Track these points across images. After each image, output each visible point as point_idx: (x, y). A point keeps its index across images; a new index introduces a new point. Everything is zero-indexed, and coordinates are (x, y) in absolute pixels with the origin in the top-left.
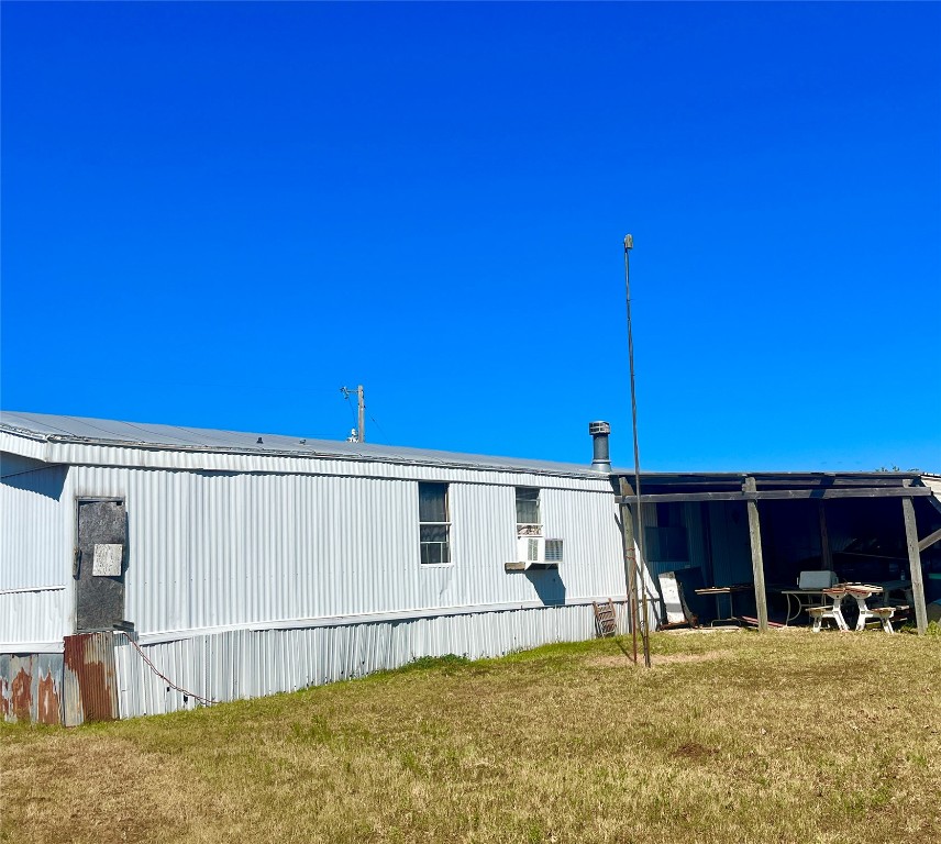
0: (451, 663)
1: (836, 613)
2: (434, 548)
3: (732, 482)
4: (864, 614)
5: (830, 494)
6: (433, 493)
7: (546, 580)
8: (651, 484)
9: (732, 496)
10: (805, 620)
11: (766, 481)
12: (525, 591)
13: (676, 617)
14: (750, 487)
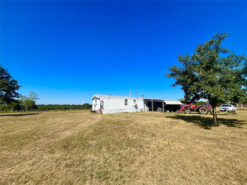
0: (127, 112)
1: (158, 111)
2: (126, 104)
3: (151, 100)
4: (160, 111)
5: (158, 101)
6: (126, 100)
7: (136, 107)
8: (145, 100)
9: (151, 101)
10: (156, 111)
11: (153, 100)
12: (134, 108)
13: (148, 110)
14: (152, 100)
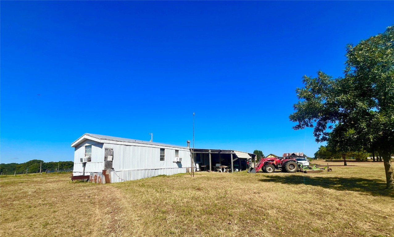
0: (164, 176)
1: (221, 170)
2: (162, 158)
3: (207, 150)
4: (225, 170)
5: (221, 153)
6: (162, 150)
7: (179, 164)
8: (195, 150)
9: (207, 152)
10: (216, 171)
11: (212, 151)
12: (176, 165)
13: (198, 170)
14: (210, 151)
